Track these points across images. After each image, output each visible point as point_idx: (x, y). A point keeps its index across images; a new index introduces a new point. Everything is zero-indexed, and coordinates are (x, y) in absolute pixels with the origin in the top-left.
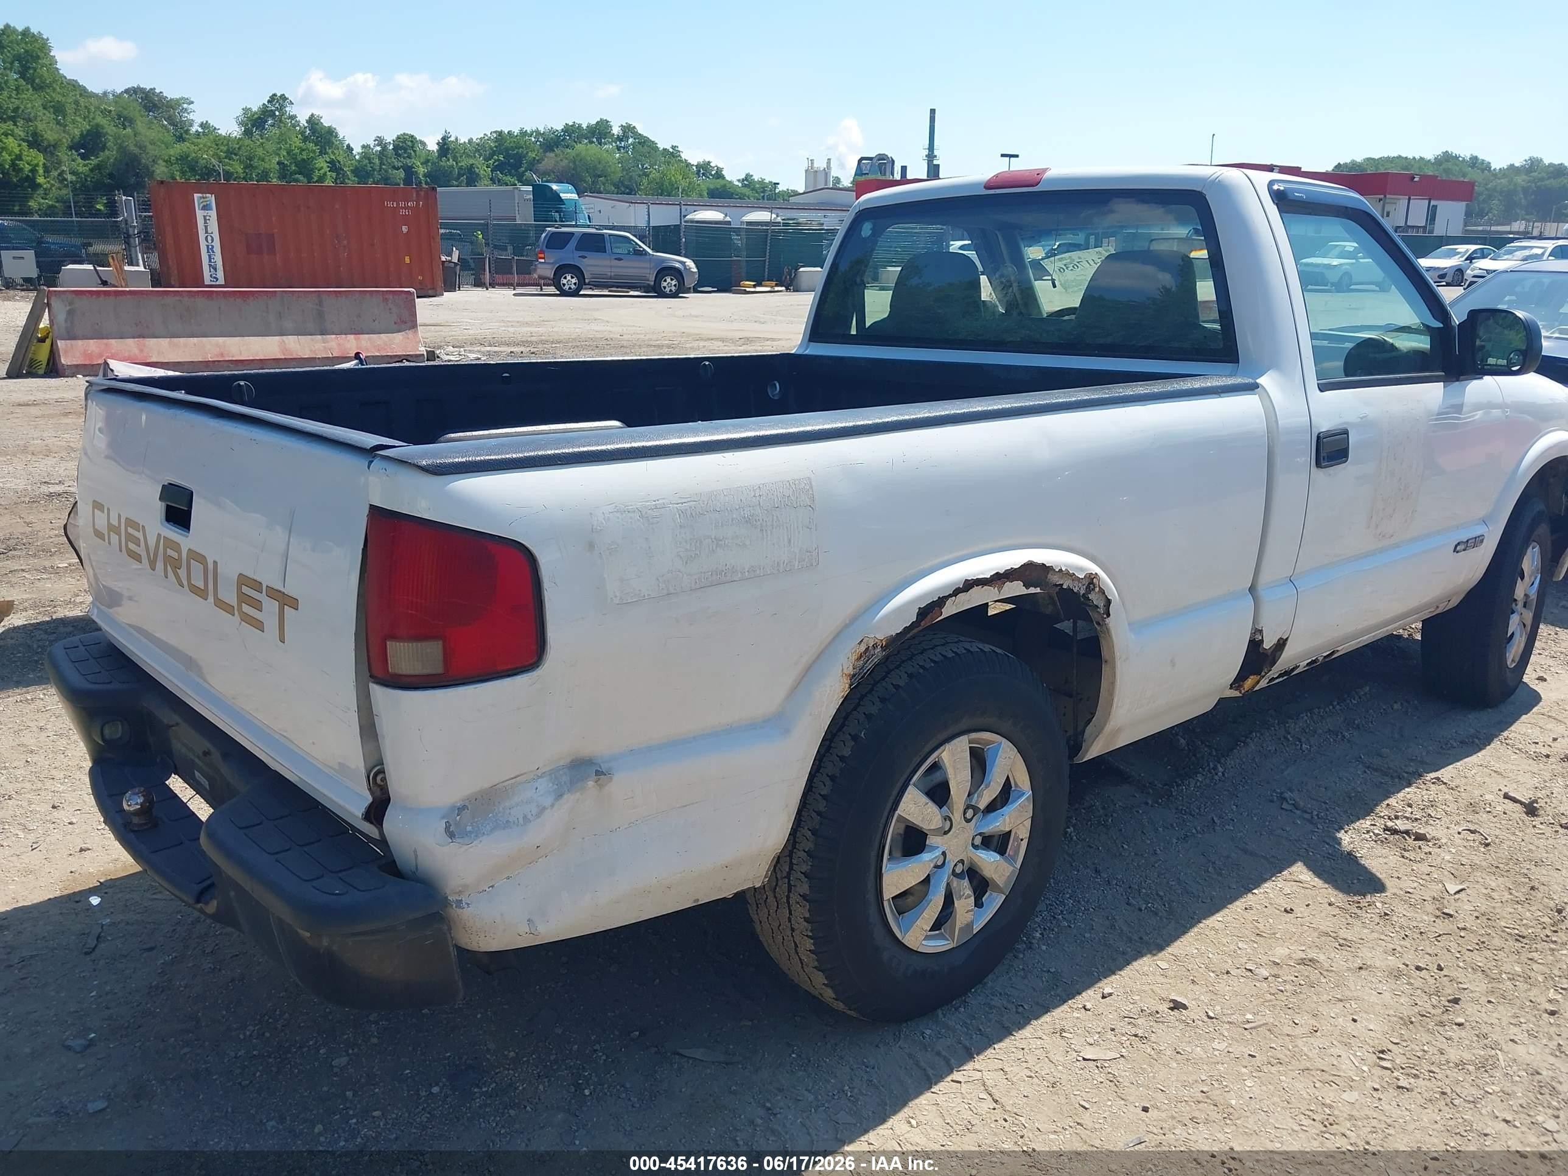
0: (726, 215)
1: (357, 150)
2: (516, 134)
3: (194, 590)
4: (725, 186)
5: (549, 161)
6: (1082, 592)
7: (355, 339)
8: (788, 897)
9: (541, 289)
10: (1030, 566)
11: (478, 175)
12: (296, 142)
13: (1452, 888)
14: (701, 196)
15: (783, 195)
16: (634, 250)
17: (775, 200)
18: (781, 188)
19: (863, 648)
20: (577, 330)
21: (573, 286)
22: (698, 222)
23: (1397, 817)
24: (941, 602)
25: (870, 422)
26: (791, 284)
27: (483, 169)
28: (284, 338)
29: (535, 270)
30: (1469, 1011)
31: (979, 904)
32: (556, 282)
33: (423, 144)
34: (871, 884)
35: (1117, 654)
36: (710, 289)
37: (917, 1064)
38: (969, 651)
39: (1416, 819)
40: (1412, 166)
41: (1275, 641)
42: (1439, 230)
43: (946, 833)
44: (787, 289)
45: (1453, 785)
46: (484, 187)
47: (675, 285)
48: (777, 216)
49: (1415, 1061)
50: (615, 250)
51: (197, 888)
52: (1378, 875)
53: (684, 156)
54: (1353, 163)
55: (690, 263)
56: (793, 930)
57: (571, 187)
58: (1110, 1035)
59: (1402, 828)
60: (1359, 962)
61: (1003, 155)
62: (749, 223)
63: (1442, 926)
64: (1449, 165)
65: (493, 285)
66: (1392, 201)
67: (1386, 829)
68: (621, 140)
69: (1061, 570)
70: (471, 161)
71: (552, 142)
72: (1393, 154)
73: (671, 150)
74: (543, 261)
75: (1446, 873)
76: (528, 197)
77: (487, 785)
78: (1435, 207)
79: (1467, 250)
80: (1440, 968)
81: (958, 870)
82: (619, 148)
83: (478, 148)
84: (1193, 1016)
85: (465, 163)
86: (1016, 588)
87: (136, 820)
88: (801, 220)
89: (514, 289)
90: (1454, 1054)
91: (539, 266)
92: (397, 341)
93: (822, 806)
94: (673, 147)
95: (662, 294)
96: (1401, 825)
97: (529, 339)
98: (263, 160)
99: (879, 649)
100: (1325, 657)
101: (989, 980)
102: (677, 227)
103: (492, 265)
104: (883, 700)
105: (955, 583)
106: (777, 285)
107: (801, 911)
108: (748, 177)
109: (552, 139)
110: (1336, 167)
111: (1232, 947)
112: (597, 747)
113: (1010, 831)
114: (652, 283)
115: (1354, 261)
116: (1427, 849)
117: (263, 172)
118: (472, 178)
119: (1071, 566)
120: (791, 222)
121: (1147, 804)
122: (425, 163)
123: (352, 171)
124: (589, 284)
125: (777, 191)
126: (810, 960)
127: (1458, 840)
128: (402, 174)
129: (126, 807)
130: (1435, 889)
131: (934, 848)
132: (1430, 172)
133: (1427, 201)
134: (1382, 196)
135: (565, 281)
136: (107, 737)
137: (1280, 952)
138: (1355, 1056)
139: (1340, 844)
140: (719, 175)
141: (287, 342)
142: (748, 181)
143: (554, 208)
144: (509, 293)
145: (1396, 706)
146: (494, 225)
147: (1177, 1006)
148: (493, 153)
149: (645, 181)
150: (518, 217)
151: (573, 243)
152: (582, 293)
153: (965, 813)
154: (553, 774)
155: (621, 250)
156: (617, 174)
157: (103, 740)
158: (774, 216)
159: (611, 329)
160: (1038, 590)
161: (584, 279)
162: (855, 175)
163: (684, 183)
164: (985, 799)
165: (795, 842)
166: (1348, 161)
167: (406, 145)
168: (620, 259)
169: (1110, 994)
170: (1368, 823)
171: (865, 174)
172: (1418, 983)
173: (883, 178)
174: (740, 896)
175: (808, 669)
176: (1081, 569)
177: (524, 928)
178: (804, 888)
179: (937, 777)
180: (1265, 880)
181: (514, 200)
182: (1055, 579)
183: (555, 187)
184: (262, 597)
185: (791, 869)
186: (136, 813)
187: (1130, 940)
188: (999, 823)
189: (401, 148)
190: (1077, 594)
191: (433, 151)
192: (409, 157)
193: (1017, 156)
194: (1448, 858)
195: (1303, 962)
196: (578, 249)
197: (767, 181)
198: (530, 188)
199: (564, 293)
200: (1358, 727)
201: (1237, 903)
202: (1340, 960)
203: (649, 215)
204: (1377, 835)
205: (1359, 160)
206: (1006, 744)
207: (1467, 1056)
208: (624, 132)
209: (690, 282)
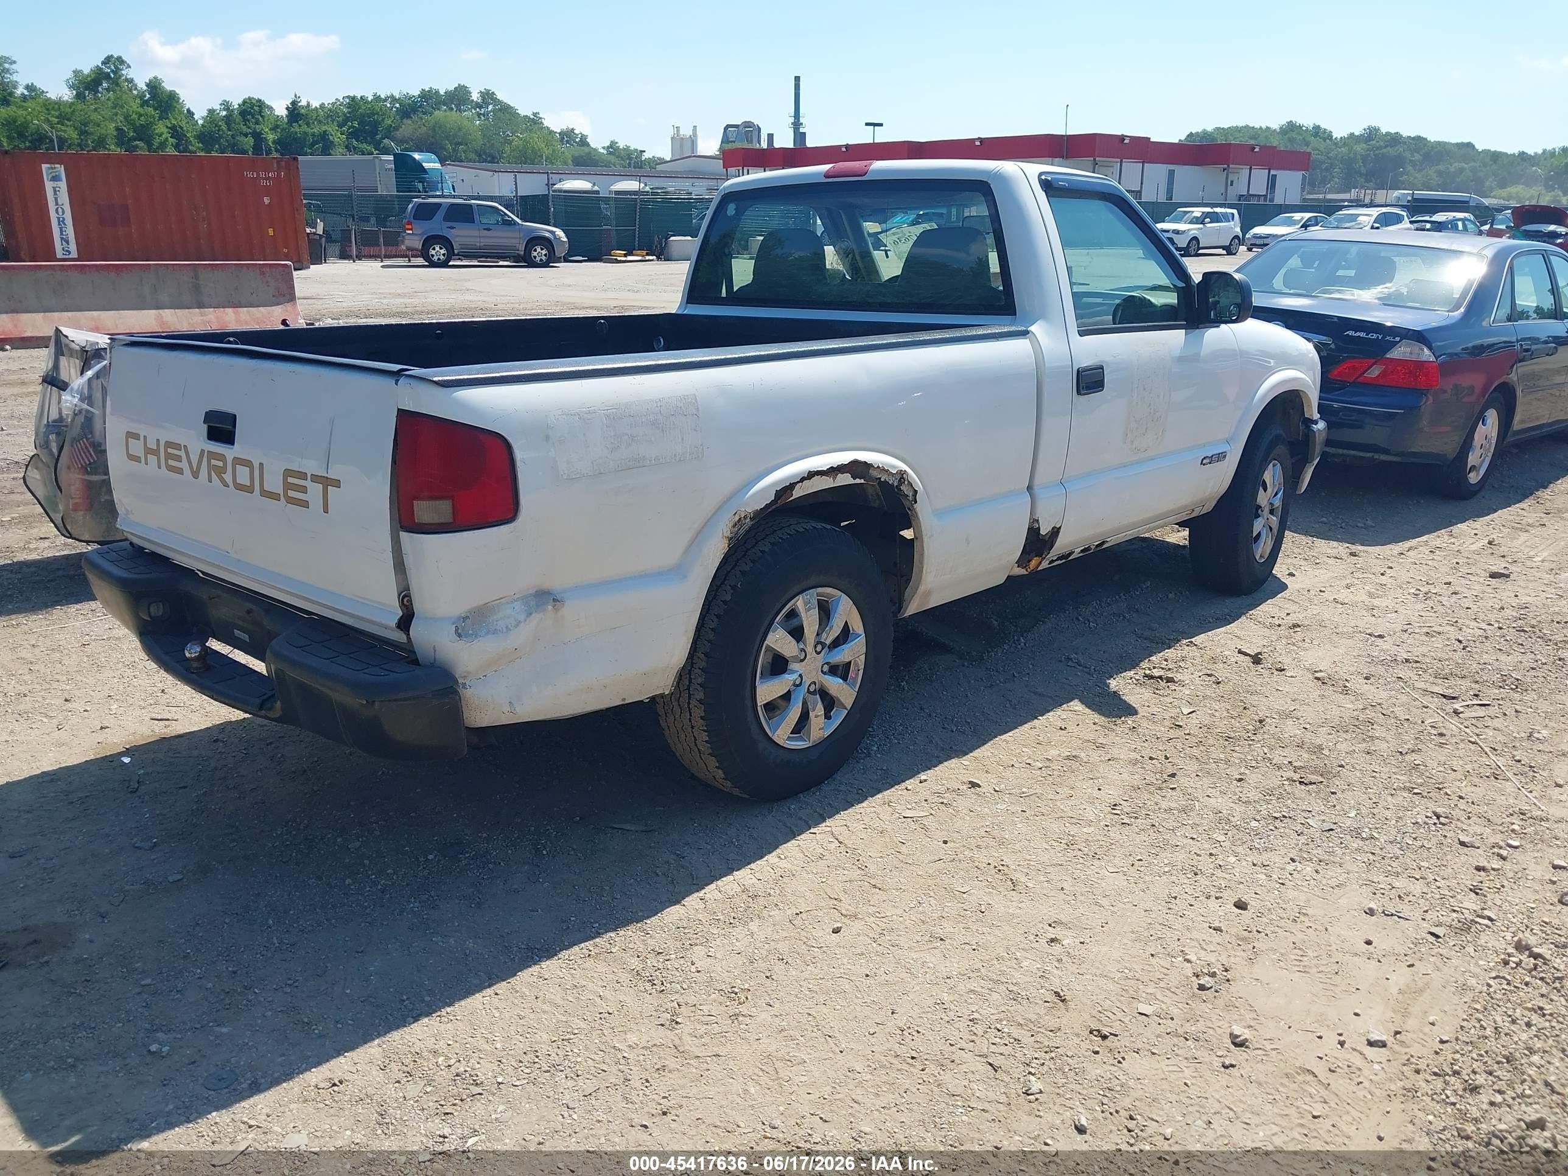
0: (594, 185)
1: (200, 114)
2: (370, 99)
3: (240, 487)
4: (590, 153)
5: (408, 128)
6: (896, 484)
7: (234, 312)
8: (689, 703)
9: (409, 261)
10: (855, 463)
11: (332, 142)
12: (135, 106)
13: (1186, 711)
14: (566, 163)
15: (649, 163)
16: (503, 220)
17: (641, 168)
18: (646, 156)
19: (737, 518)
20: (451, 301)
21: (442, 257)
22: (565, 191)
23: (1154, 668)
24: (792, 487)
25: (737, 356)
26: (662, 253)
27: (338, 137)
28: (161, 311)
29: (403, 242)
30: (1182, 781)
31: (827, 716)
32: (424, 253)
33: (271, 108)
34: (748, 694)
35: (924, 533)
36: (581, 258)
37: (785, 825)
38: (815, 528)
39: (1170, 669)
40: (1259, 136)
41: (1050, 529)
42: (1278, 200)
43: (802, 661)
44: (659, 258)
45: (1201, 646)
46: (339, 155)
47: (545, 255)
48: (646, 185)
49: (1138, 809)
50: (484, 221)
51: (258, 701)
52: (1134, 705)
53: (546, 123)
54: (1205, 132)
55: (560, 233)
56: (693, 727)
57: (433, 156)
58: (924, 804)
59: (1157, 675)
60: (1109, 756)
61: (867, 124)
62: (617, 193)
63: (1173, 733)
64: (1294, 135)
65: (359, 257)
66: (1236, 171)
67: (1146, 676)
68: (481, 107)
69: (878, 467)
70: (324, 128)
71: (410, 108)
72: (1241, 123)
73: (532, 117)
74: (411, 232)
75: (1184, 702)
76: (389, 166)
77: (482, 603)
78: (1275, 176)
79: (1302, 218)
80: (1167, 758)
81: (812, 689)
82: (479, 115)
83: (330, 113)
84: (984, 790)
85: (316, 129)
86: (845, 479)
87: (195, 665)
88: (670, 189)
89: (382, 261)
90: (1164, 805)
91: (407, 237)
92: (275, 314)
93: (711, 636)
94: (535, 114)
95: (532, 264)
96: (1156, 673)
97: (404, 310)
98: (99, 125)
99: (748, 520)
100: (1097, 546)
101: (838, 776)
102: (547, 196)
103: (358, 237)
104: (753, 562)
105: (800, 474)
106: (647, 254)
107: (698, 712)
108: (613, 144)
109: (409, 105)
110: (1188, 136)
111: (1018, 751)
112: (555, 583)
113: (850, 662)
114: (522, 253)
115: (1201, 226)
116: (1174, 688)
117: (99, 138)
118: (325, 145)
119: (886, 464)
120: (659, 191)
121: (964, 665)
122: (275, 128)
123: (195, 137)
124: (458, 255)
125: (643, 158)
126: (705, 748)
127: (1197, 681)
128: (251, 141)
129: (187, 655)
130: (1174, 712)
131: (793, 672)
132: (1275, 142)
133: (1267, 171)
134: (1226, 166)
135: (433, 252)
136: (152, 614)
137: (1053, 753)
138: (1096, 809)
139: (1108, 687)
140: (584, 142)
141: (163, 314)
142: (612, 147)
143: (417, 179)
144: (376, 265)
145: (1170, 596)
146: (358, 196)
147: (974, 785)
148: (346, 120)
149: (507, 148)
150: (379, 190)
151: (440, 215)
152: (451, 263)
153: (815, 647)
154: (525, 599)
155: (492, 219)
156: (478, 141)
157: (150, 615)
158: (642, 185)
159: (485, 299)
160: (862, 481)
161: (453, 249)
162: (722, 142)
163: (547, 152)
164: (829, 637)
165: (692, 663)
166: (1200, 131)
167: (253, 110)
168: (489, 230)
169: (925, 780)
170: (1132, 672)
171: (732, 142)
172: (1150, 767)
173: (750, 146)
174: (653, 699)
175: (699, 533)
176: (894, 467)
177: (506, 709)
178: (700, 695)
179: (794, 623)
180: (1049, 711)
181: (375, 170)
182: (875, 473)
183: (417, 156)
184: (308, 483)
185: (690, 682)
186: (196, 659)
187: (943, 749)
188: (843, 655)
189: (250, 113)
190: (892, 485)
191: (282, 117)
192: (257, 123)
193: (881, 125)
194: (1187, 692)
195: (1068, 758)
196: (445, 219)
197: (632, 148)
198: (391, 158)
199: (433, 264)
200: (1137, 611)
201: (1026, 725)
202: (1095, 756)
203: (516, 184)
204: (1137, 680)
205: (1210, 128)
206: (844, 597)
207: (1173, 805)
208: (484, 98)
209: (560, 252)
